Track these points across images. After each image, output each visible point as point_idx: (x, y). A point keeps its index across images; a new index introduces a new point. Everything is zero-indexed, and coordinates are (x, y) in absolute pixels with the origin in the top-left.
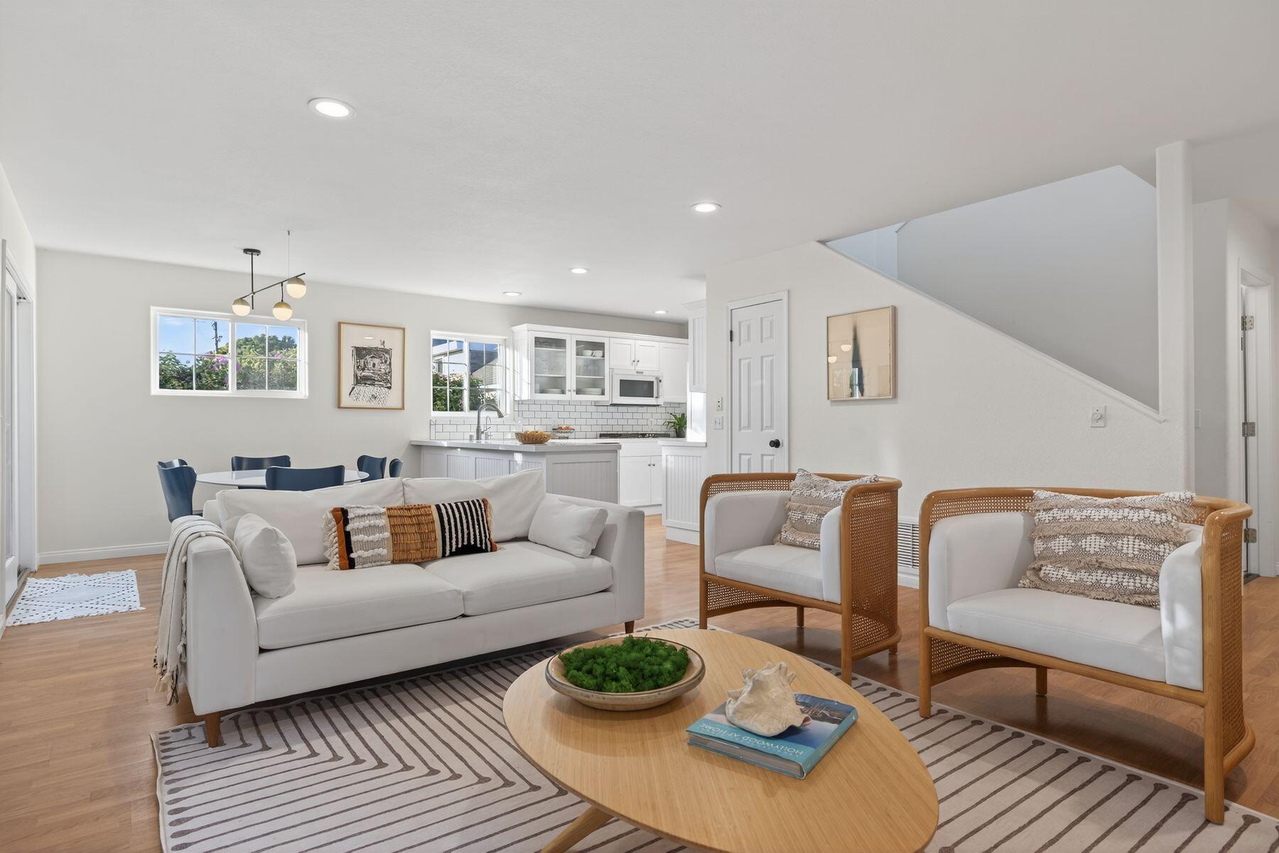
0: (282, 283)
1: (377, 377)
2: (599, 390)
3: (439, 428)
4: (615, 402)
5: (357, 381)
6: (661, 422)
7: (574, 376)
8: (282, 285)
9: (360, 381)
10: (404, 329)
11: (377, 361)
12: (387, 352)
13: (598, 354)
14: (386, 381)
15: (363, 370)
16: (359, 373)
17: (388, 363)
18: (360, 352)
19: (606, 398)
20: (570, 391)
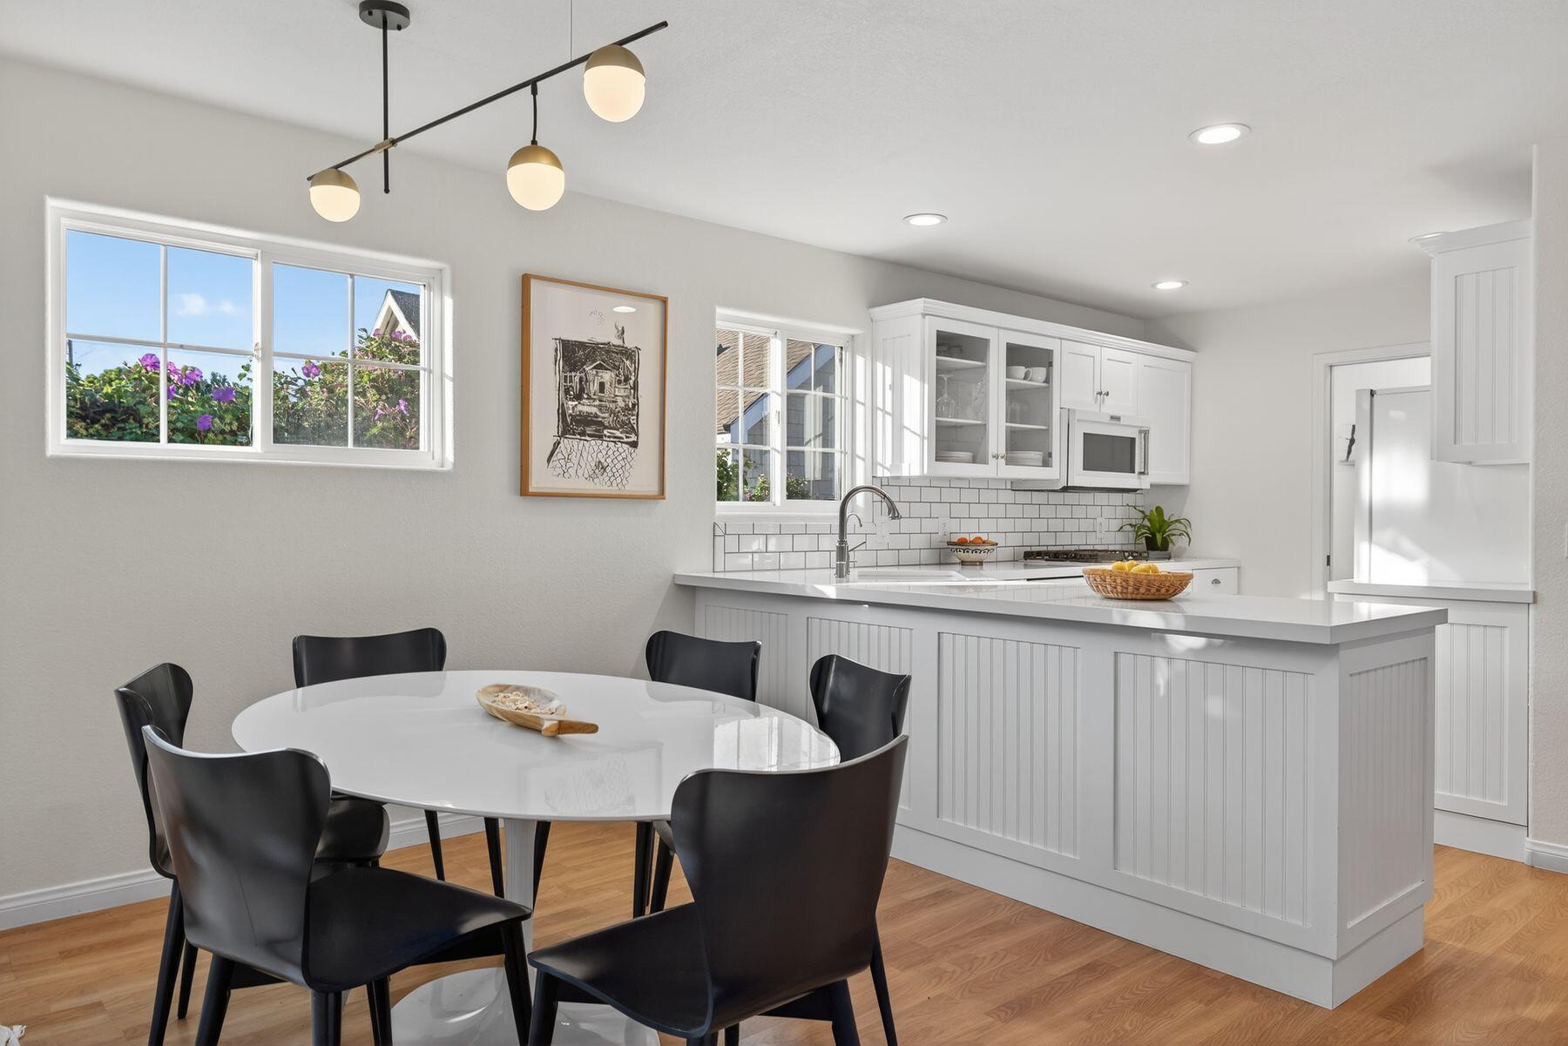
0: (533, 83)
1: (606, 418)
2: (1036, 456)
3: (732, 543)
4: (1076, 481)
5: (566, 426)
6: (1115, 525)
7: (1003, 424)
8: (534, 92)
9: (572, 425)
10: (664, 301)
11: (607, 376)
12: (630, 354)
13: (1039, 373)
14: (627, 425)
15: (579, 398)
16: (570, 407)
17: (631, 382)
18: (573, 355)
19: (1053, 474)
20: (996, 457)
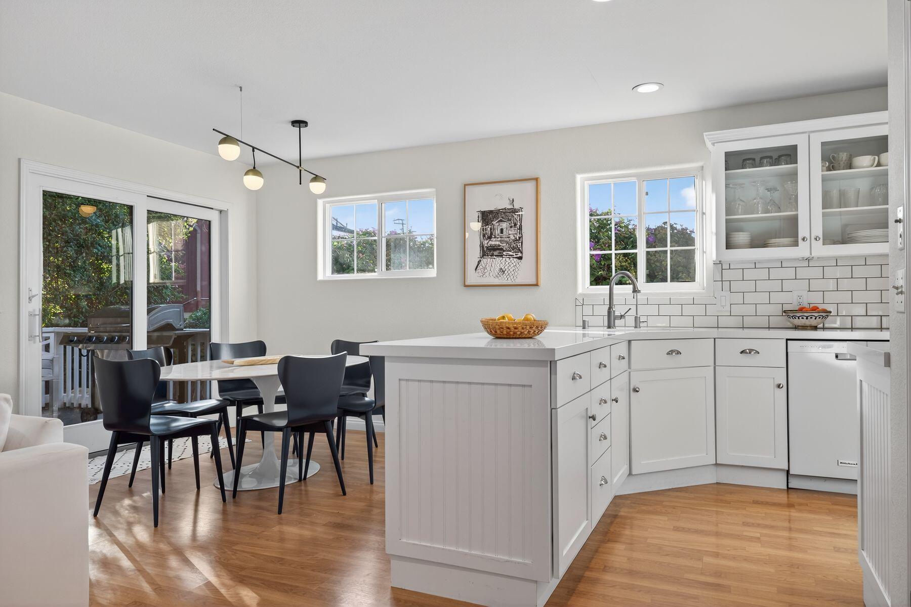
1: (505, 246)
3: (588, 309)
5: (483, 251)
7: (818, 211)
9: (488, 251)
10: (537, 180)
11: (504, 225)
12: (517, 212)
14: (516, 249)
15: (490, 238)
16: (486, 243)
17: (518, 226)
18: (487, 217)
20: (809, 240)
